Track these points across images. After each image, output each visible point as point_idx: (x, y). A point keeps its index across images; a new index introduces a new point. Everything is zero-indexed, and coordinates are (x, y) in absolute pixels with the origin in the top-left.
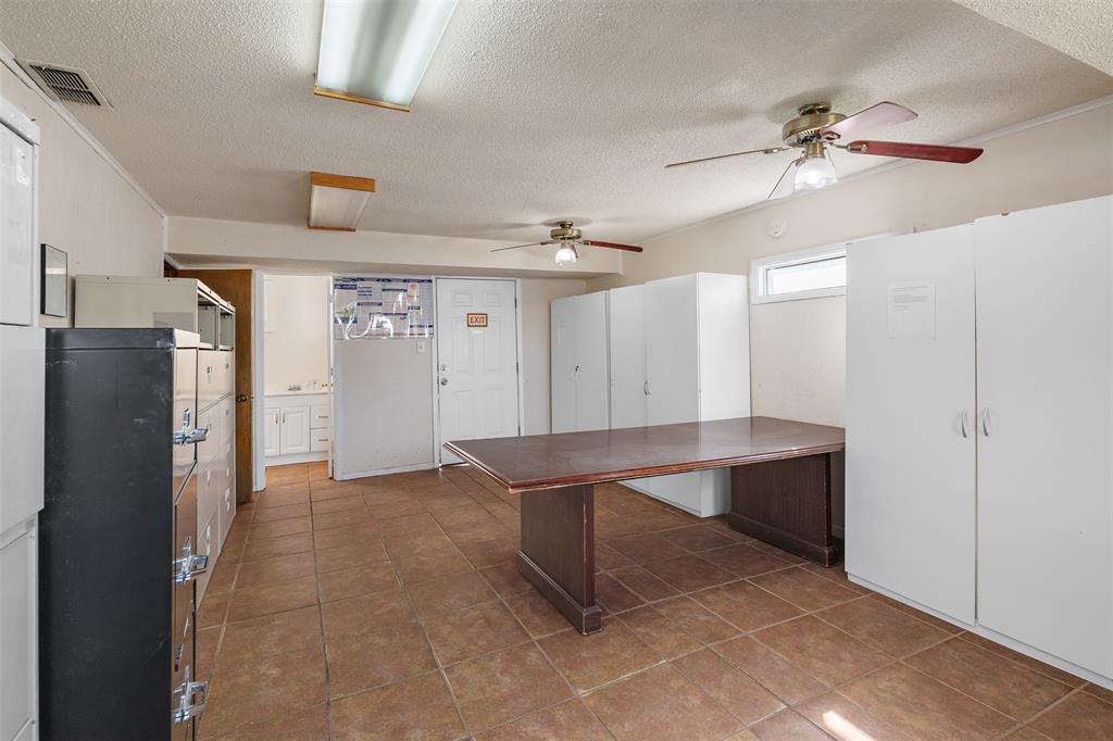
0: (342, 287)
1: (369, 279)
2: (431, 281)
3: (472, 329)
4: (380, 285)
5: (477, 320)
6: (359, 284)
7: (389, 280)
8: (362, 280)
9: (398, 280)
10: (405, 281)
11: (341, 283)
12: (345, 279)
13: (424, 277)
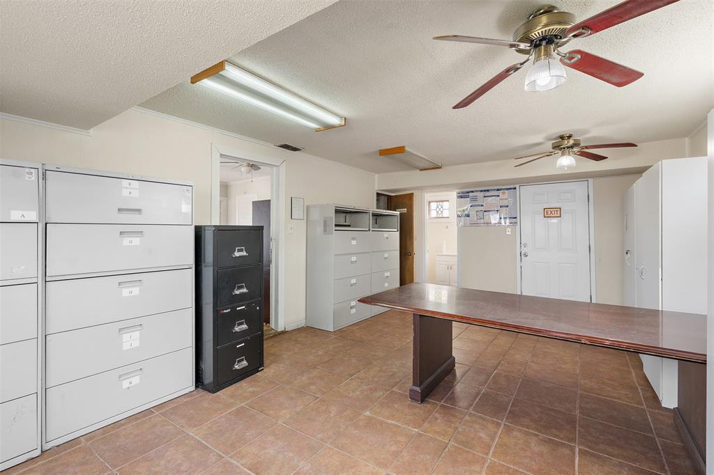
0: (461, 197)
1: (476, 191)
2: (515, 188)
3: (547, 219)
4: (482, 194)
5: (551, 212)
6: (471, 194)
7: (488, 191)
8: (473, 192)
9: (494, 190)
10: (498, 190)
11: (461, 195)
12: (463, 193)
13: (511, 187)
